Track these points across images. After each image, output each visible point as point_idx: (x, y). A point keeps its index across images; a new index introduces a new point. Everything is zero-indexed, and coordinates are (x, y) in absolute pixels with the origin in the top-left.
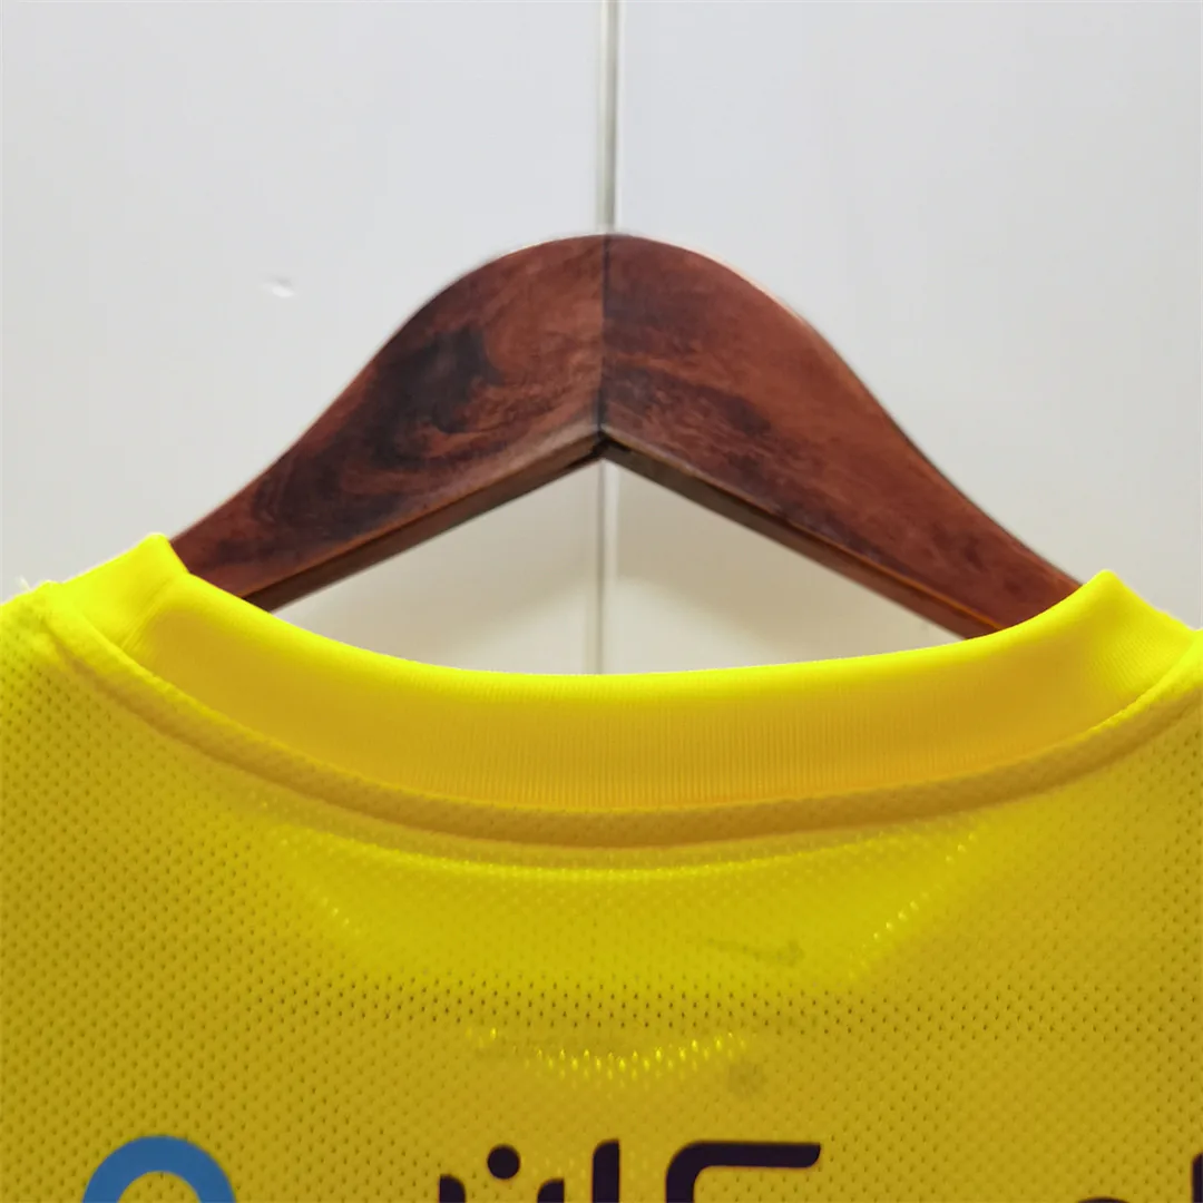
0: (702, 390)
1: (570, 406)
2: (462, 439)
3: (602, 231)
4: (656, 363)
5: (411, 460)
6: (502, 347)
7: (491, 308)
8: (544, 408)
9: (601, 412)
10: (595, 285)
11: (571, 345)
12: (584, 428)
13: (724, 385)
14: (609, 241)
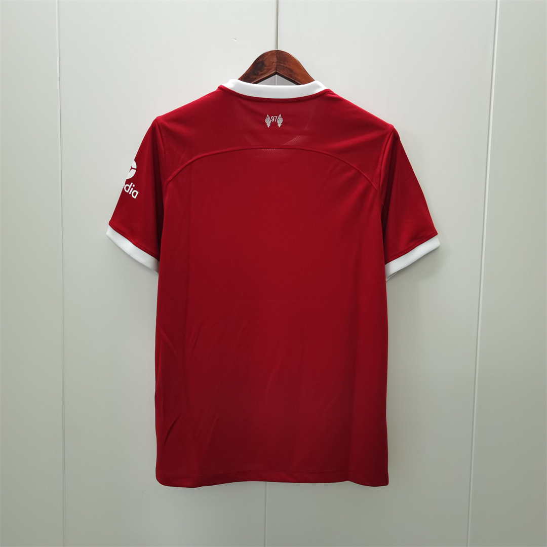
0: (286, 67)
1: (273, 69)
2: (262, 72)
5: (257, 75)
6: (266, 63)
7: (265, 58)
8: (270, 69)
9: (276, 70)
10: (276, 56)
11: (273, 62)
12: (274, 72)
14: (277, 51)
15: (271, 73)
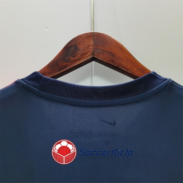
5: (69, 61)
7: (78, 41)
8: (86, 54)
9: (93, 55)
10: (92, 39)
11: (89, 46)
14: (94, 33)
15: (86, 59)
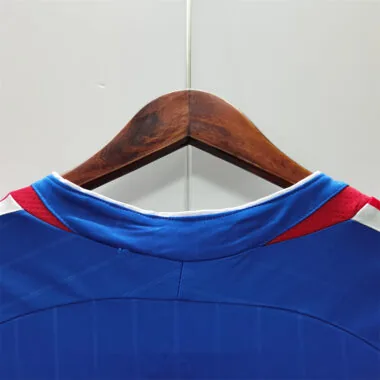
3: (188, 89)
4: (202, 120)
13: (219, 125)
